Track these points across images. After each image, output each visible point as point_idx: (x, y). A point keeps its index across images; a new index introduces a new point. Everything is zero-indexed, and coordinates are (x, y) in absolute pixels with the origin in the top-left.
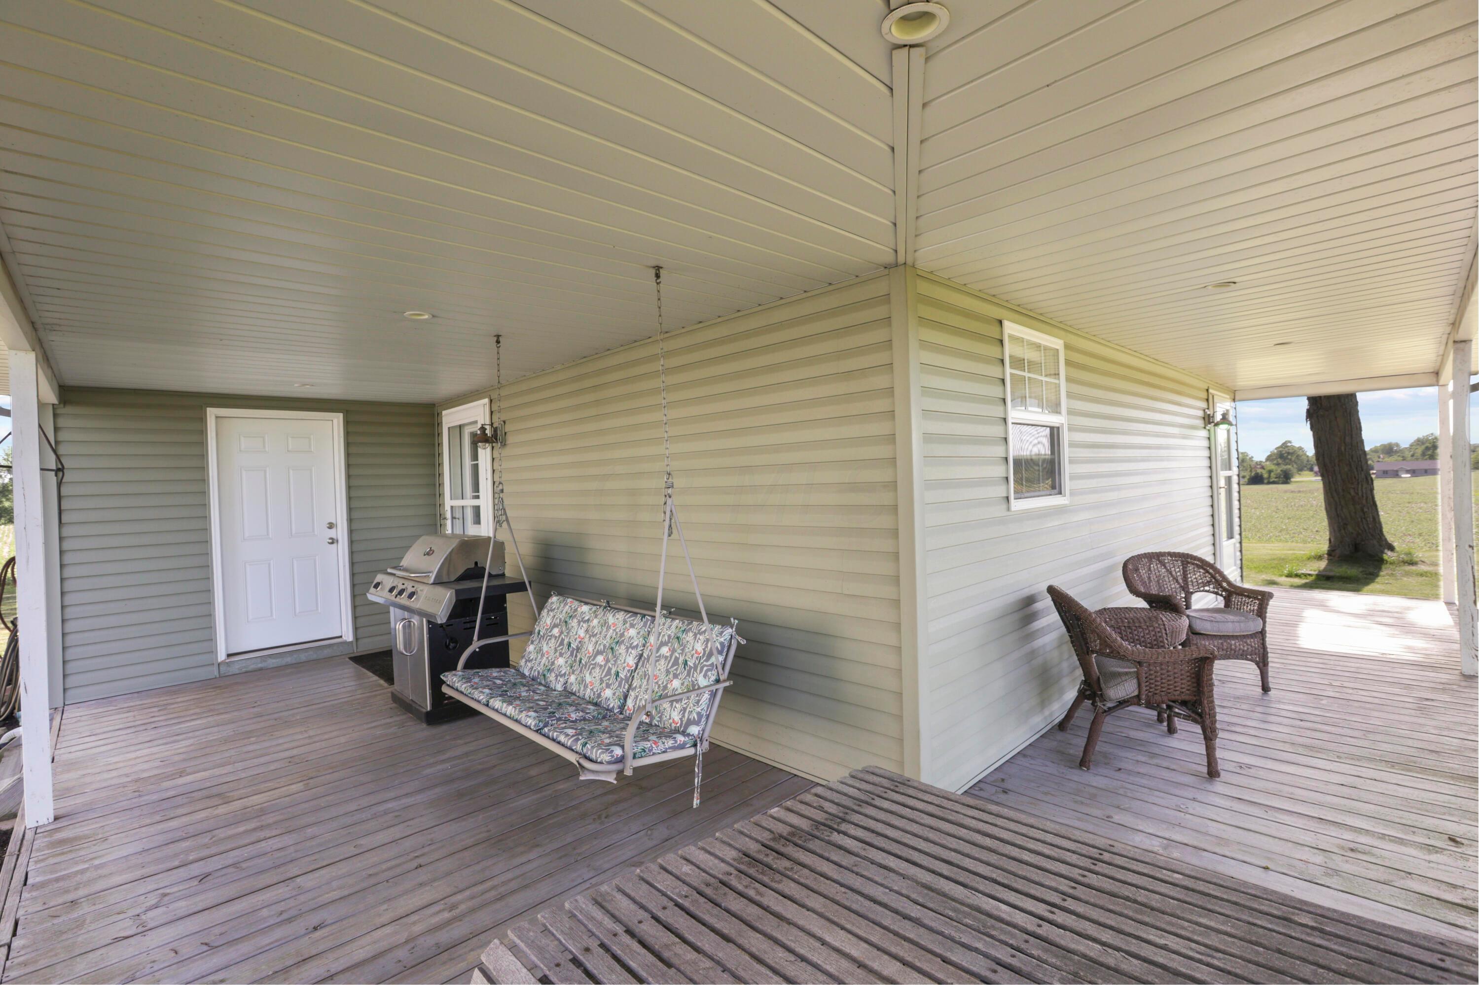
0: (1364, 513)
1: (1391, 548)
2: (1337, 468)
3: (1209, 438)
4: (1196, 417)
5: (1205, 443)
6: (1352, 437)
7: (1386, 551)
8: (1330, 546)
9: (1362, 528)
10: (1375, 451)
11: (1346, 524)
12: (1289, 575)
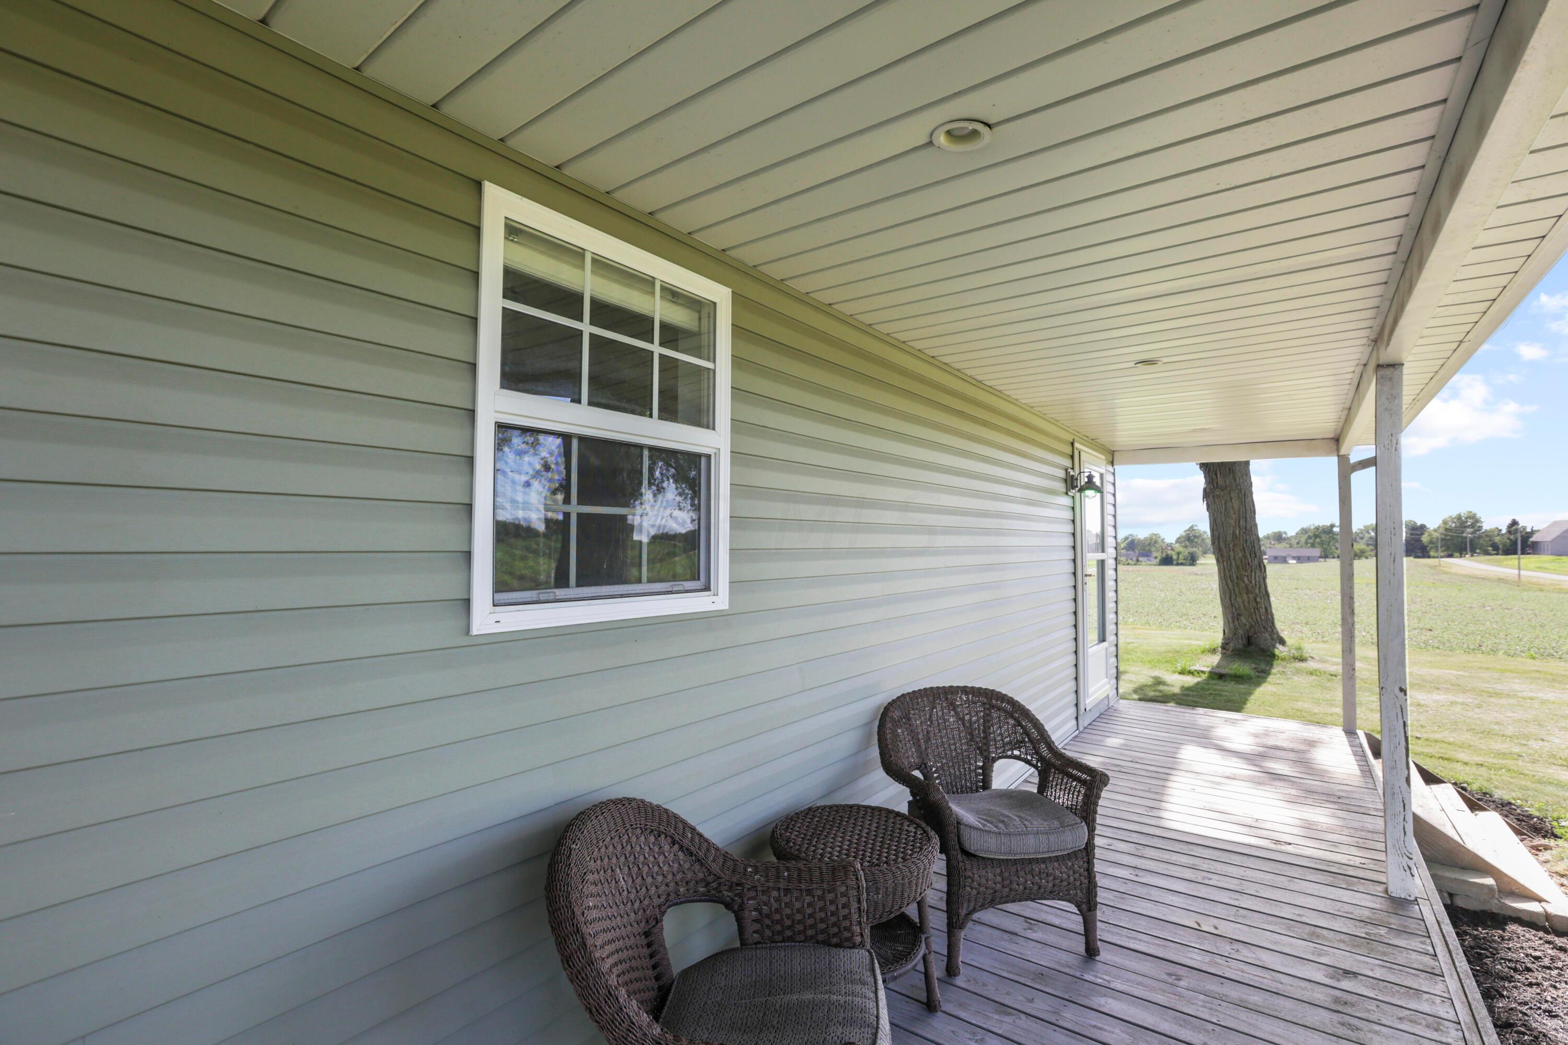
0: (1257, 603)
1: (1282, 642)
2: (1231, 553)
3: (1073, 508)
4: (1053, 478)
5: (1068, 515)
6: (1246, 521)
7: (1278, 645)
8: (1224, 639)
9: (1254, 619)
10: (1267, 537)
11: (1239, 615)
12: (1182, 673)
